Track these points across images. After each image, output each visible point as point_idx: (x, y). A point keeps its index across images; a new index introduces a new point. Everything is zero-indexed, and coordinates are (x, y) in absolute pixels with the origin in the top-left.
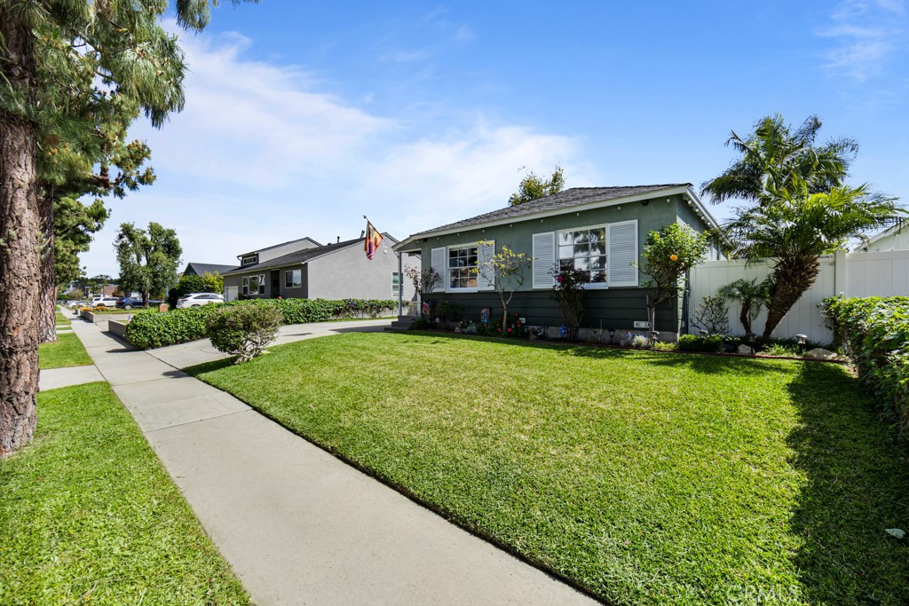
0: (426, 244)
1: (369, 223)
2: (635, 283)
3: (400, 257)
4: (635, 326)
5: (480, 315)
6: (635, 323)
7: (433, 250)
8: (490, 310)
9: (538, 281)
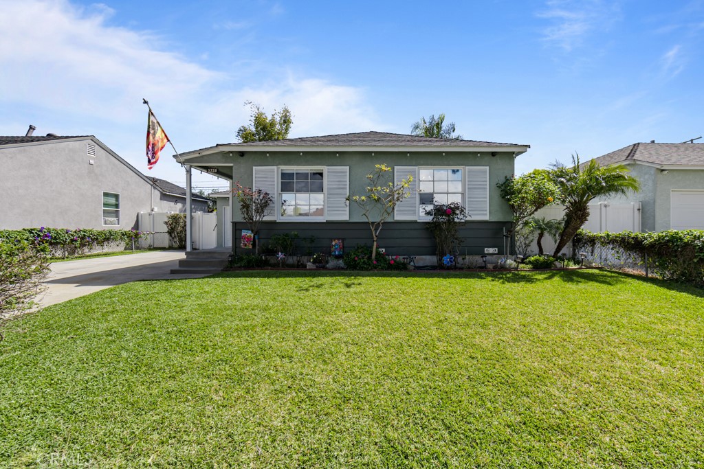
0: (241, 160)
1: (151, 113)
2: (487, 218)
3: (189, 172)
4: (486, 252)
5: (331, 247)
6: (486, 249)
7: (254, 168)
8: (343, 242)
9: (401, 212)
